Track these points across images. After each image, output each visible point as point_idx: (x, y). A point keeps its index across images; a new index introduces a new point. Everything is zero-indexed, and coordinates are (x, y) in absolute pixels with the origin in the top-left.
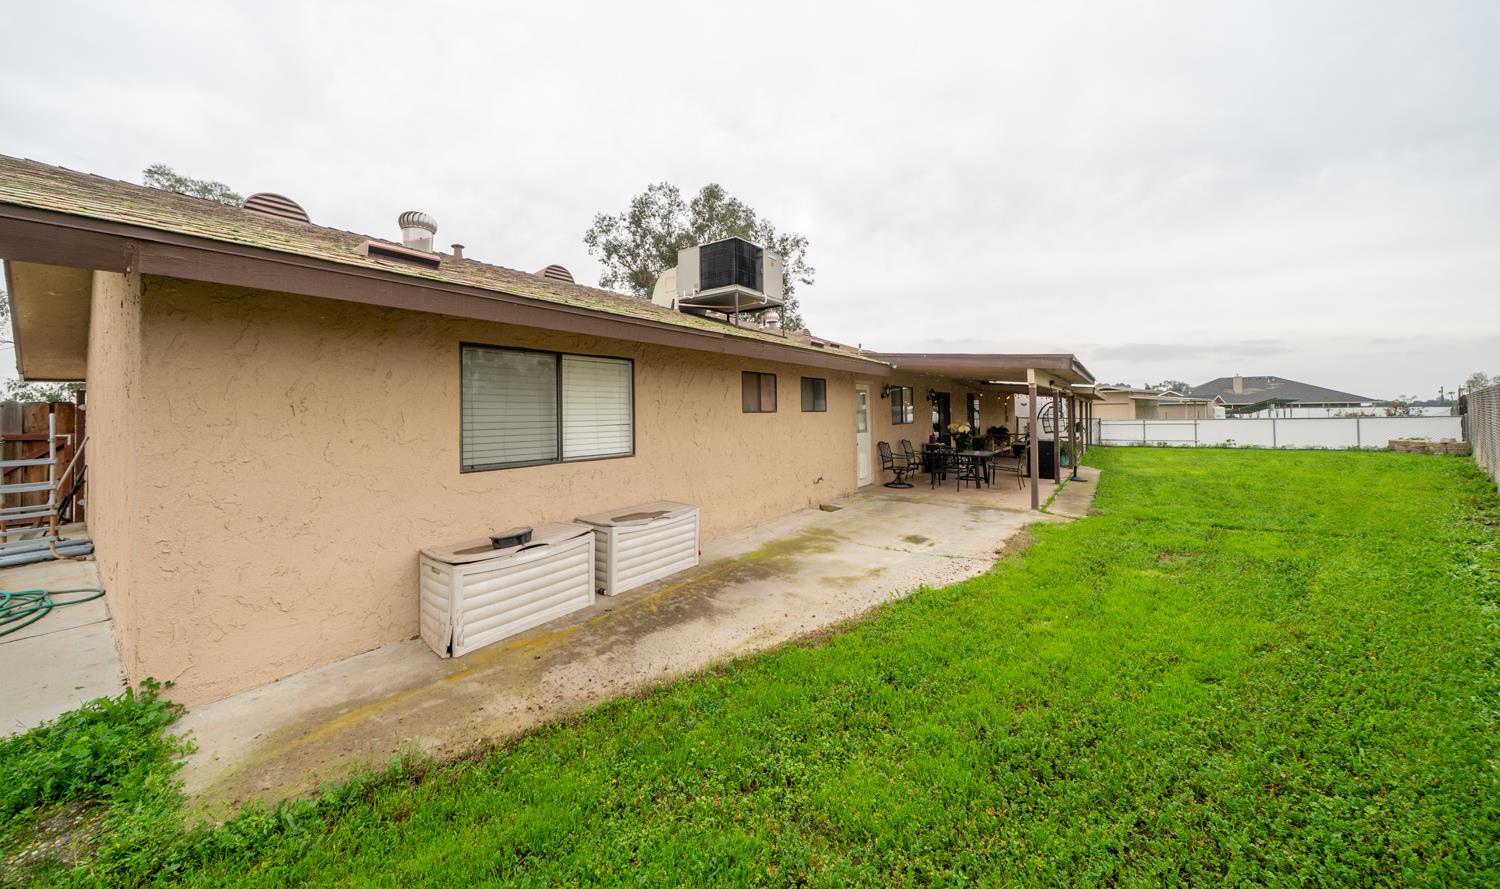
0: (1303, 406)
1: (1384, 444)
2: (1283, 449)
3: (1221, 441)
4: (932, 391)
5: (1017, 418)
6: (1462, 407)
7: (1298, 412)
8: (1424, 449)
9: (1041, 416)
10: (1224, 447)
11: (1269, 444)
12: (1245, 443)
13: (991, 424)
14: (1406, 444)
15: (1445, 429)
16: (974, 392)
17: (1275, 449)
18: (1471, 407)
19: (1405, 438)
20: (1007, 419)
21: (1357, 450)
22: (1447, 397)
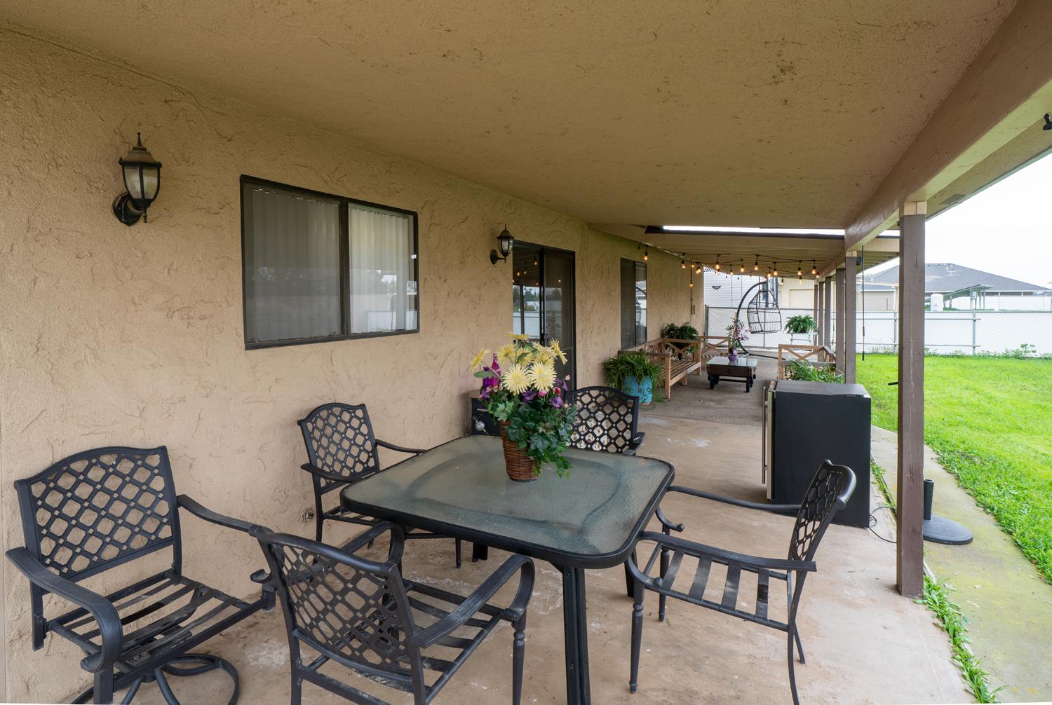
3: (1014, 346)
4: (505, 236)
5: (707, 308)
9: (745, 305)
10: (1018, 357)
13: (667, 321)
16: (634, 255)
20: (692, 310)
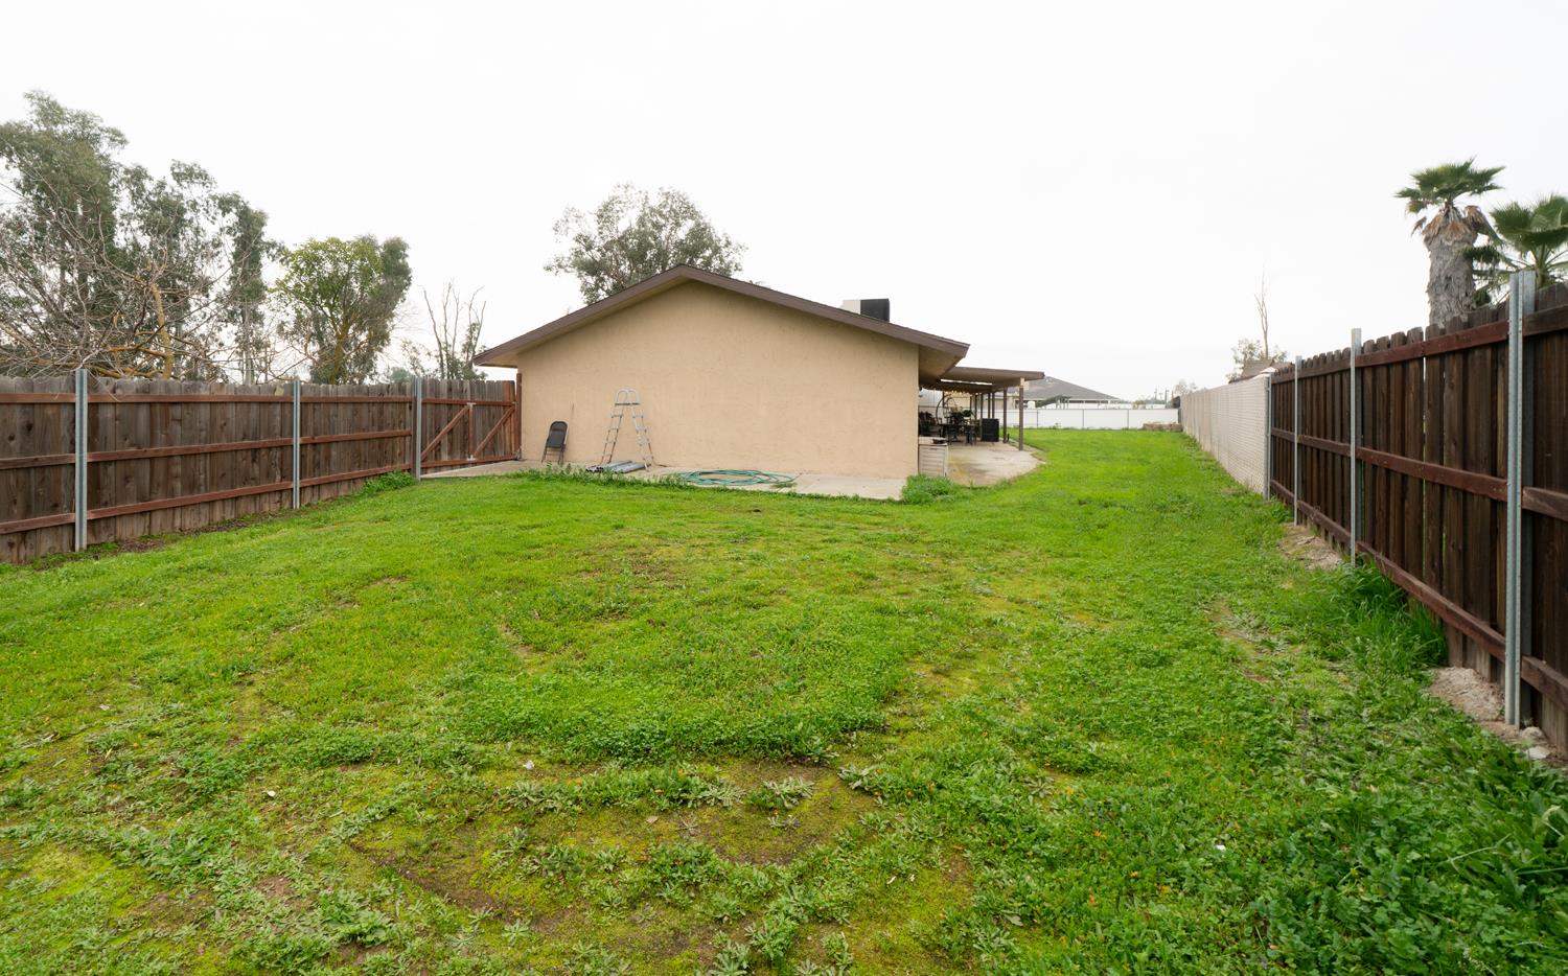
0: (1087, 402)
1: (1141, 426)
2: (1088, 429)
3: (1053, 424)
6: (1176, 403)
7: (1071, 406)
8: (1160, 428)
10: (1054, 428)
11: (1079, 427)
12: (1066, 426)
14: (1151, 426)
15: (1169, 417)
17: (1083, 429)
18: (1183, 405)
19: (1152, 422)
21: (1127, 429)
22: (1159, 398)
